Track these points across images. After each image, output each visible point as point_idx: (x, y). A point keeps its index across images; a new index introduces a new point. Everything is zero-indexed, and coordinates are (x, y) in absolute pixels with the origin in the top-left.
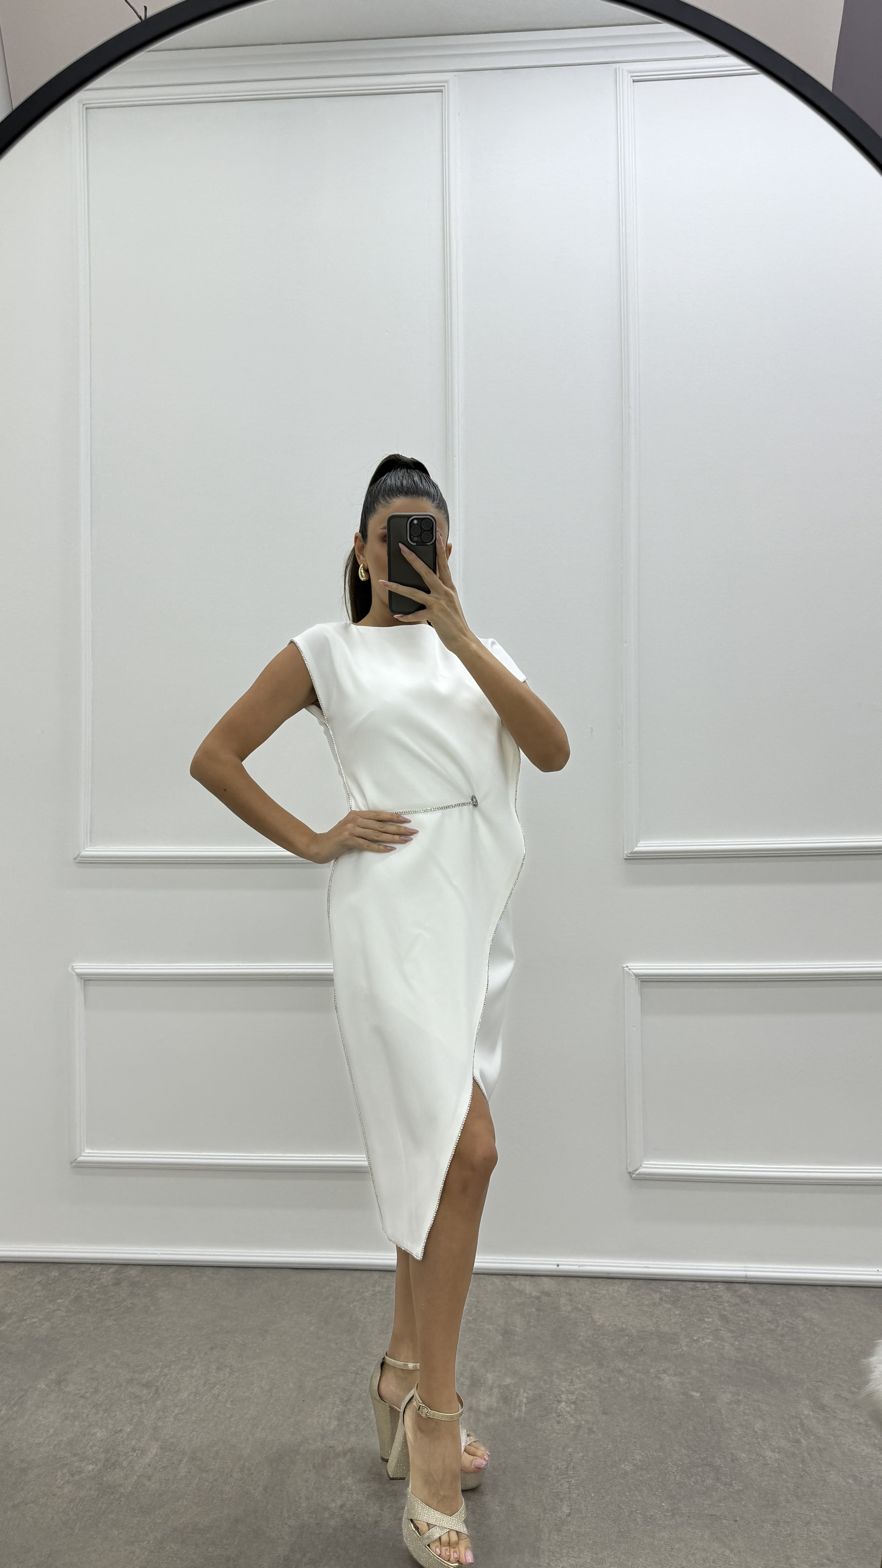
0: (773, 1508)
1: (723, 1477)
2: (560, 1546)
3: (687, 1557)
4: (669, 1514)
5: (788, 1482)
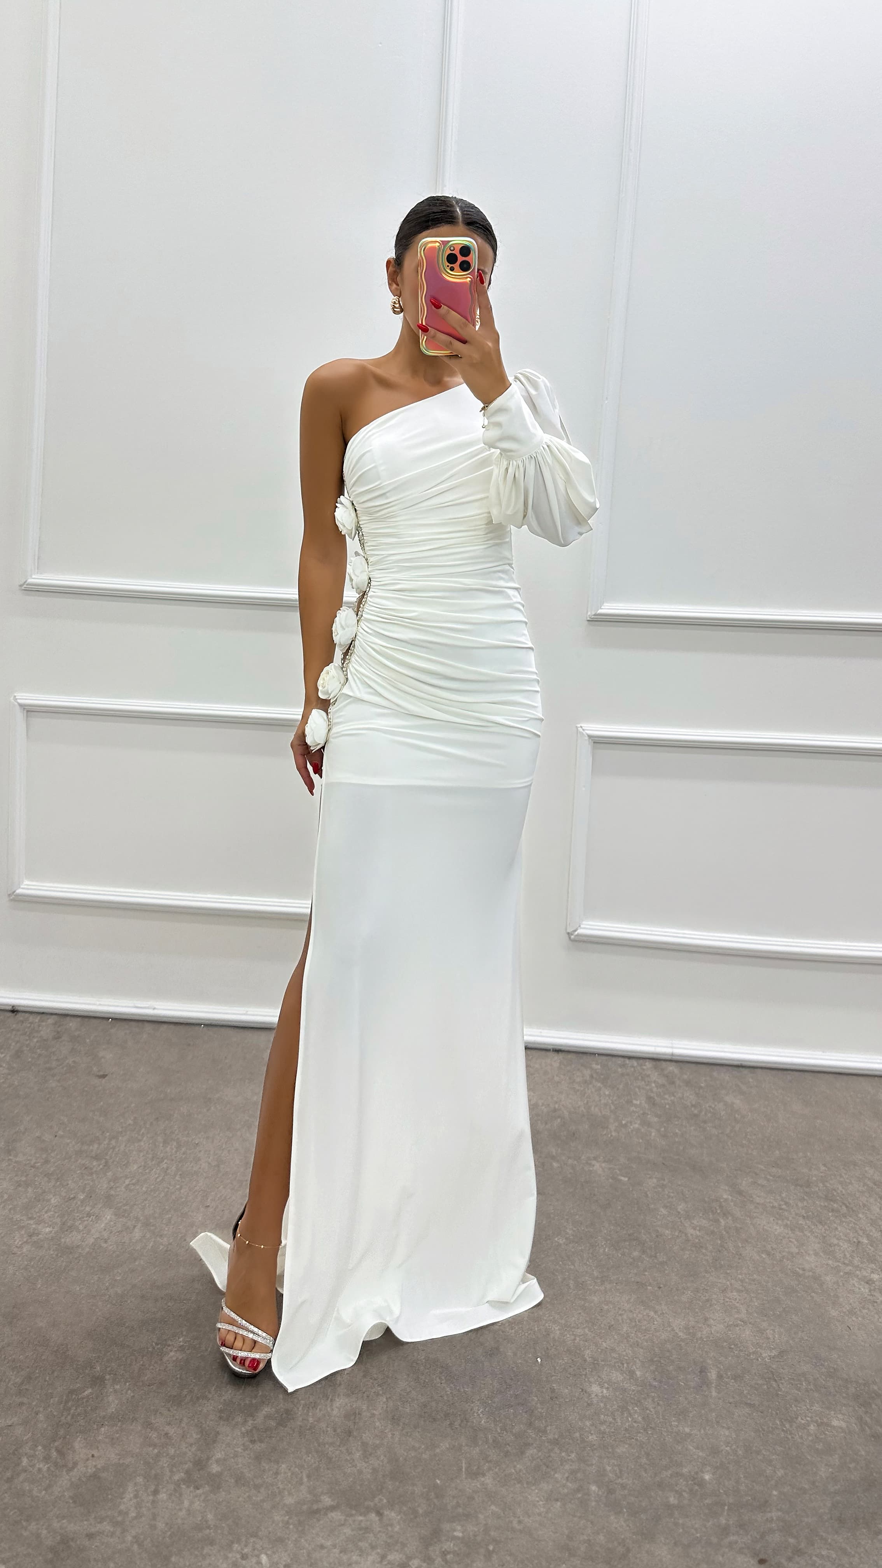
0: (693, 1277)
1: (648, 1251)
3: (615, 1316)
4: (599, 1281)
5: (707, 1256)
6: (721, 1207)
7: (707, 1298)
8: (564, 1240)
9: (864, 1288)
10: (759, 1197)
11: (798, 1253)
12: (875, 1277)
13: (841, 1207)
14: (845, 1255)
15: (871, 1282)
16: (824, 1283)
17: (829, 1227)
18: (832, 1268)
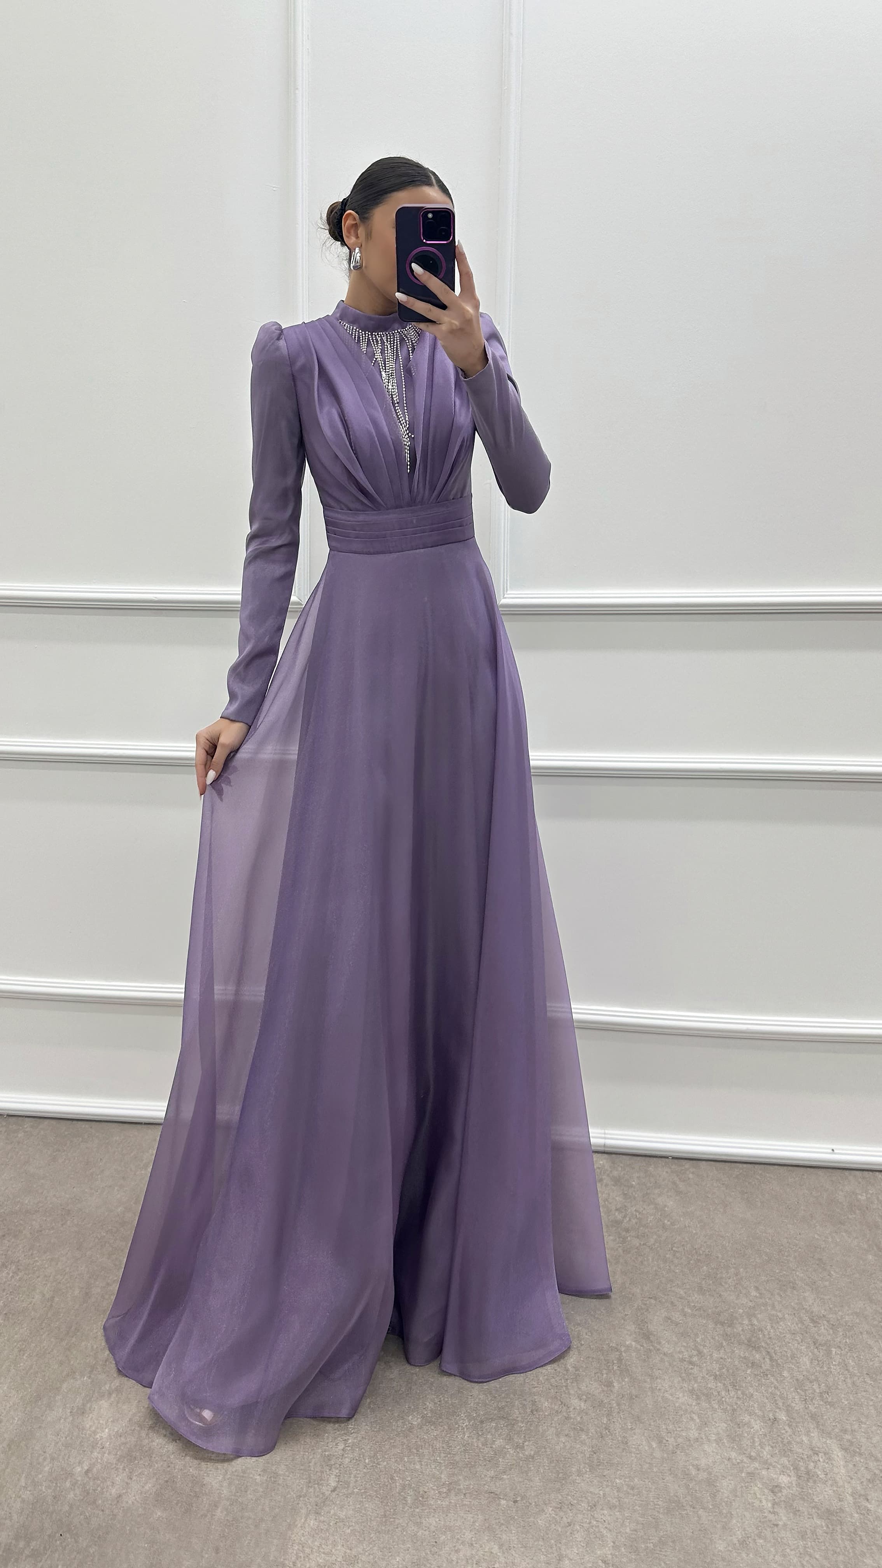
0: (561, 1483)
1: (516, 1437)
2: (314, 1536)
3: (449, 1555)
4: (445, 1490)
5: (585, 1444)
6: (620, 1360)
7: (569, 1521)
8: (419, 1420)
9: (767, 1500)
10: (668, 1342)
11: (697, 1440)
12: (784, 1480)
13: (764, 1359)
14: (754, 1442)
15: (776, 1490)
16: (719, 1491)
17: (743, 1393)
18: (733, 1464)
